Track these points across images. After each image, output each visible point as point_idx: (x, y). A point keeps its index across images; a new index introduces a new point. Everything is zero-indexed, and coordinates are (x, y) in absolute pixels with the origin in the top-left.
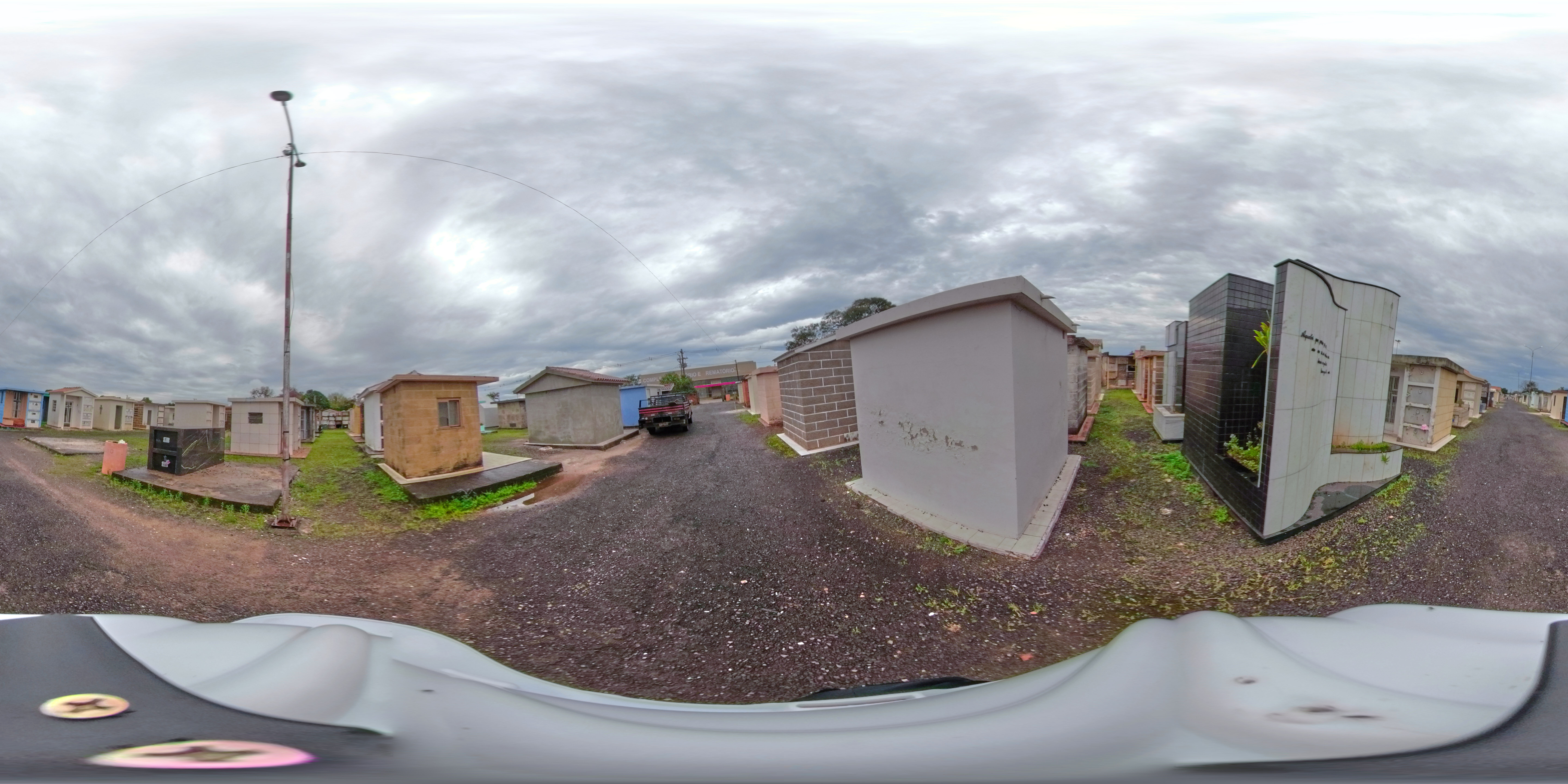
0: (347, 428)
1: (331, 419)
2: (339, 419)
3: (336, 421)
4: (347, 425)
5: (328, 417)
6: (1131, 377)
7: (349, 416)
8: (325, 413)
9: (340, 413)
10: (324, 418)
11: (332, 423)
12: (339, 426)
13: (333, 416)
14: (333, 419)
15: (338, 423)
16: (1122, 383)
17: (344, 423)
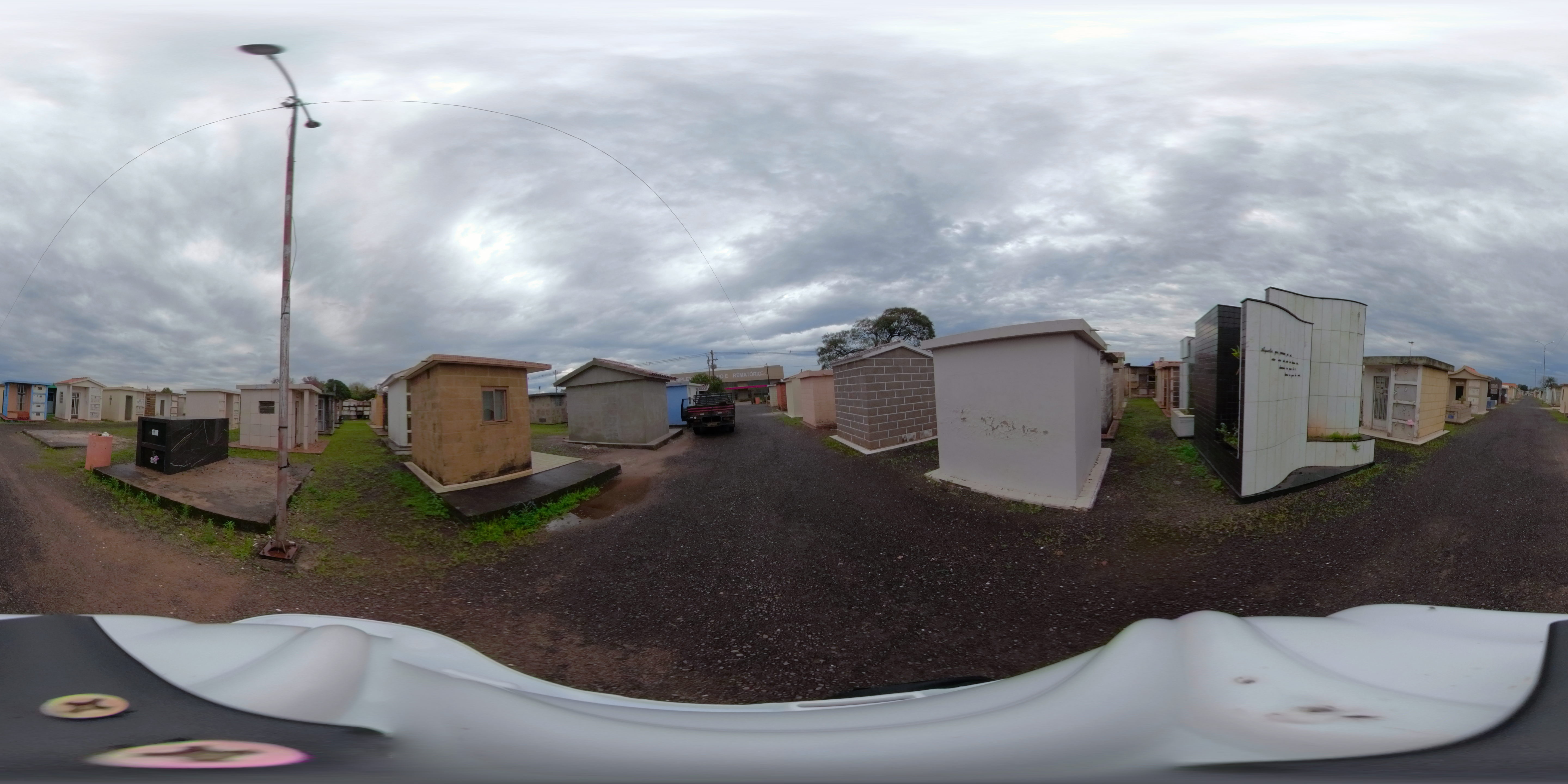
0: (368, 418)
1: (352, 409)
2: (360, 409)
3: (357, 411)
4: (368, 416)
5: (349, 407)
6: (1152, 386)
7: (370, 406)
8: (346, 403)
9: (361, 403)
10: (344, 408)
11: (353, 414)
12: (360, 416)
13: (354, 406)
14: (354, 409)
15: (359, 414)
16: (1143, 392)
17: (366, 413)
